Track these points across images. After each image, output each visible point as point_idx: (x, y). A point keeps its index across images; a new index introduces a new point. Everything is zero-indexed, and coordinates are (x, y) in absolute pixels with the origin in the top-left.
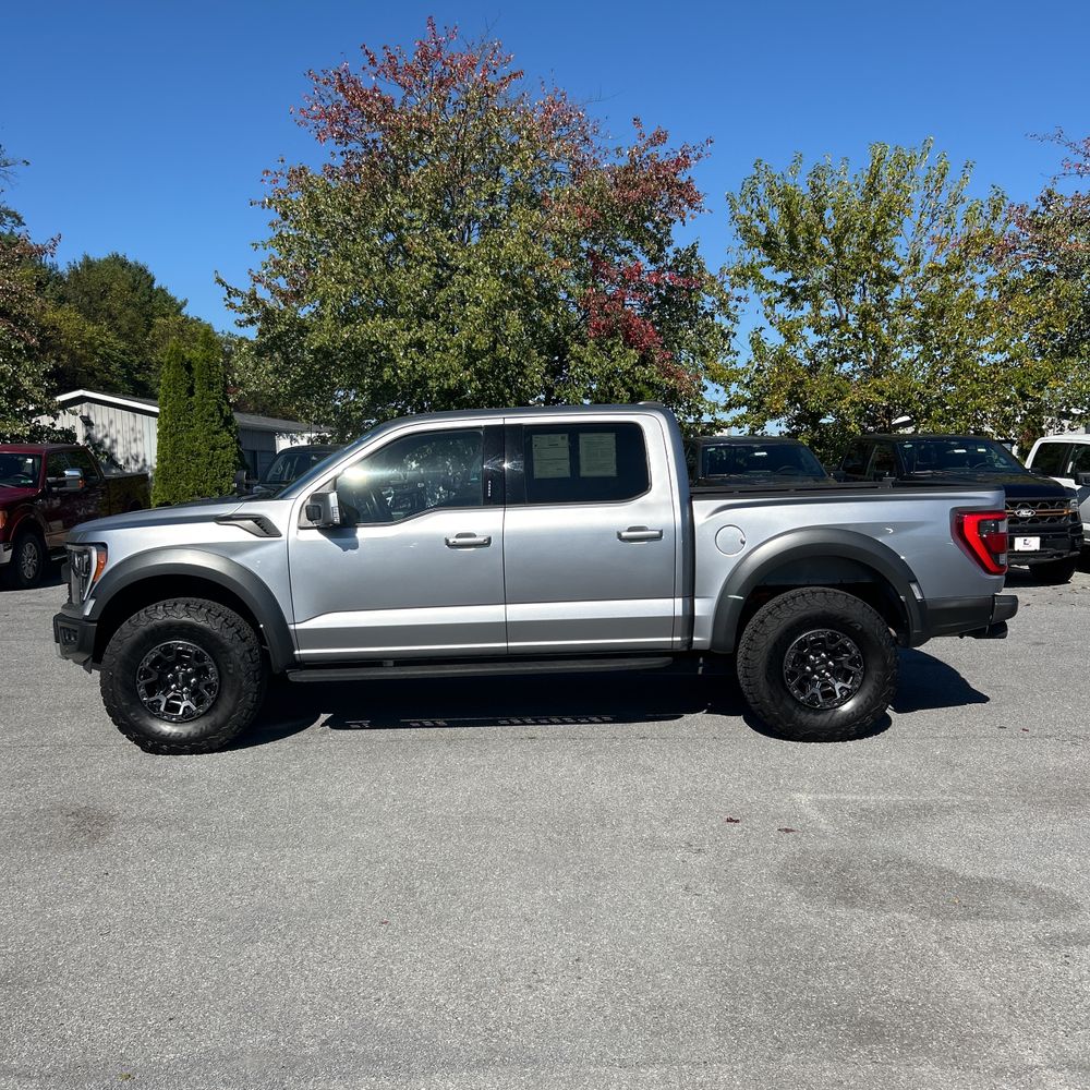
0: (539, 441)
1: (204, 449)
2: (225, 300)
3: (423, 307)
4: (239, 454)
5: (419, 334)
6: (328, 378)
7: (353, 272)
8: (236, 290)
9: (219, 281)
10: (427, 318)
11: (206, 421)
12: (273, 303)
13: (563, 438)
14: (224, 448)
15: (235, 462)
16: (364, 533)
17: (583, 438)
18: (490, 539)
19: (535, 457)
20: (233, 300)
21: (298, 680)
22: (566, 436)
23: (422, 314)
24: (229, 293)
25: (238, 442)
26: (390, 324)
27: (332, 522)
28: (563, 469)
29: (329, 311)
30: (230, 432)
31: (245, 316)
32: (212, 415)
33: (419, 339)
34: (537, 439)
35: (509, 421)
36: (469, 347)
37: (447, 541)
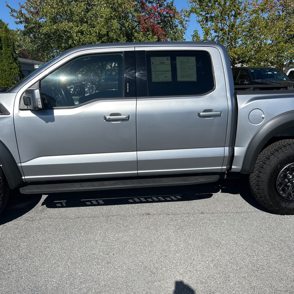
0: (154, 60)
1: (7, 69)
2: (10, 13)
3: (83, 19)
4: (20, 71)
5: (81, 28)
6: (50, 44)
7: (57, 4)
8: (14, 10)
9: (7, 6)
10: (84, 23)
11: (8, 59)
12: (28, 16)
13: (167, 59)
14: (14, 69)
15: (19, 74)
16: (58, 112)
17: (179, 59)
18: (129, 116)
19: (153, 69)
20: (13, 13)
21: (24, 193)
22: (169, 58)
23: (82, 21)
24: (12, 11)
25: (20, 67)
26: (71, 24)
27: (37, 107)
28: (168, 77)
29: (48, 18)
30: (16, 63)
31: (18, 20)
32: (10, 57)
33: (81, 30)
34: (153, 60)
35: (137, 49)
36: (99, 33)
37: (105, 118)
